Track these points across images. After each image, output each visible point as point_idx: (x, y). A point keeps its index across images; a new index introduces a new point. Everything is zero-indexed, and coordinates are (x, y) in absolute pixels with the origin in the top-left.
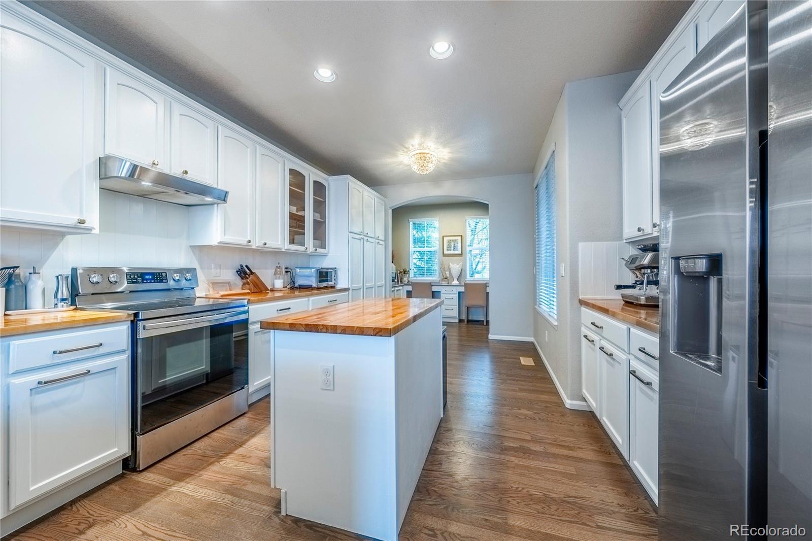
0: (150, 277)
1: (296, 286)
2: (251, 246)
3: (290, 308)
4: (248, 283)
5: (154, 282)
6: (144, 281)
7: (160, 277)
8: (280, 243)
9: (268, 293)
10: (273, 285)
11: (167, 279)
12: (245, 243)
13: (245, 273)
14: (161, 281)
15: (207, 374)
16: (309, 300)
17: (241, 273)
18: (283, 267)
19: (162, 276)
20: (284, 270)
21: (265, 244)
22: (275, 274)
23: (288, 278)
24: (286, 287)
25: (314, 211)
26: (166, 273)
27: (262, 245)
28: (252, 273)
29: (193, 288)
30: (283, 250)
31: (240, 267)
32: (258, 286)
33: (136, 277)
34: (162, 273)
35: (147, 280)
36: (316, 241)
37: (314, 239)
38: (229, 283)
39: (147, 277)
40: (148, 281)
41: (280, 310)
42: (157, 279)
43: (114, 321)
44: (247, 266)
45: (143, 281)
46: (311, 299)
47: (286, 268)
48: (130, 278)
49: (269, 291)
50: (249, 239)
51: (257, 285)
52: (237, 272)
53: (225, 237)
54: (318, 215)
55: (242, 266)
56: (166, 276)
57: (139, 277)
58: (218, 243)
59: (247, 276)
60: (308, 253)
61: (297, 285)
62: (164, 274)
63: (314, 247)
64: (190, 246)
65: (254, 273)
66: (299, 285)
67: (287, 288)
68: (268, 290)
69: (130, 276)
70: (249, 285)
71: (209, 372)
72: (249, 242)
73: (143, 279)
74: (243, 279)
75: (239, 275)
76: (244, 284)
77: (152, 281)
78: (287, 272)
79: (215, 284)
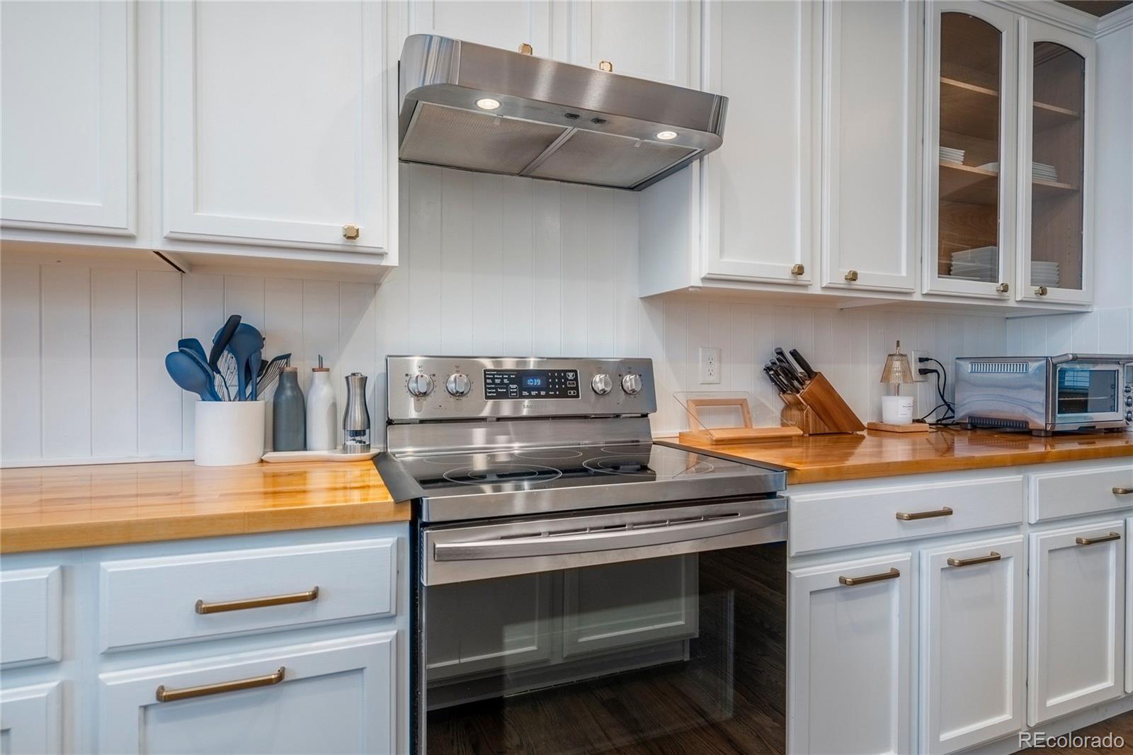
0: (538, 382)
1: (956, 419)
2: (805, 286)
3: (949, 512)
4: (798, 405)
5: (547, 396)
6: (525, 393)
7: (560, 383)
8: (904, 274)
9: (863, 437)
10: (880, 413)
11: (577, 388)
12: (786, 276)
13: (790, 373)
14: (563, 394)
15: (693, 641)
16: (1028, 480)
17: (777, 373)
18: (913, 358)
19: (567, 380)
20: (915, 367)
21: (853, 277)
22: (886, 377)
23: (926, 392)
24: (922, 421)
25: (1036, 158)
26: (575, 371)
27: (841, 282)
28: (810, 374)
29: (645, 416)
30: (917, 297)
31: (774, 357)
32: (830, 417)
33: (506, 381)
34: (565, 372)
35: (530, 389)
36: (1042, 265)
37: (1035, 257)
38: (742, 403)
39: (530, 382)
40: (534, 393)
41: (912, 517)
42: (555, 390)
43: (353, 522)
44: (794, 354)
45: (521, 394)
46: (1037, 477)
47: (921, 360)
48: (494, 383)
49: (865, 433)
50: (799, 262)
51: (826, 411)
52: (768, 369)
53: (725, 260)
54: (1047, 170)
55: (781, 353)
56: (576, 379)
57: (512, 381)
58: (704, 279)
59: (796, 383)
60: (1012, 304)
61: (961, 413)
62: (571, 375)
63: (1033, 283)
64: (641, 298)
65: (816, 373)
66: (971, 417)
67: (925, 427)
68: (862, 428)
69: (493, 379)
70: (802, 410)
71: (697, 636)
72: (800, 271)
73: (521, 389)
74: (784, 392)
75: (772, 380)
76: (788, 406)
77: (543, 393)
78: (923, 372)
79: (703, 406)
